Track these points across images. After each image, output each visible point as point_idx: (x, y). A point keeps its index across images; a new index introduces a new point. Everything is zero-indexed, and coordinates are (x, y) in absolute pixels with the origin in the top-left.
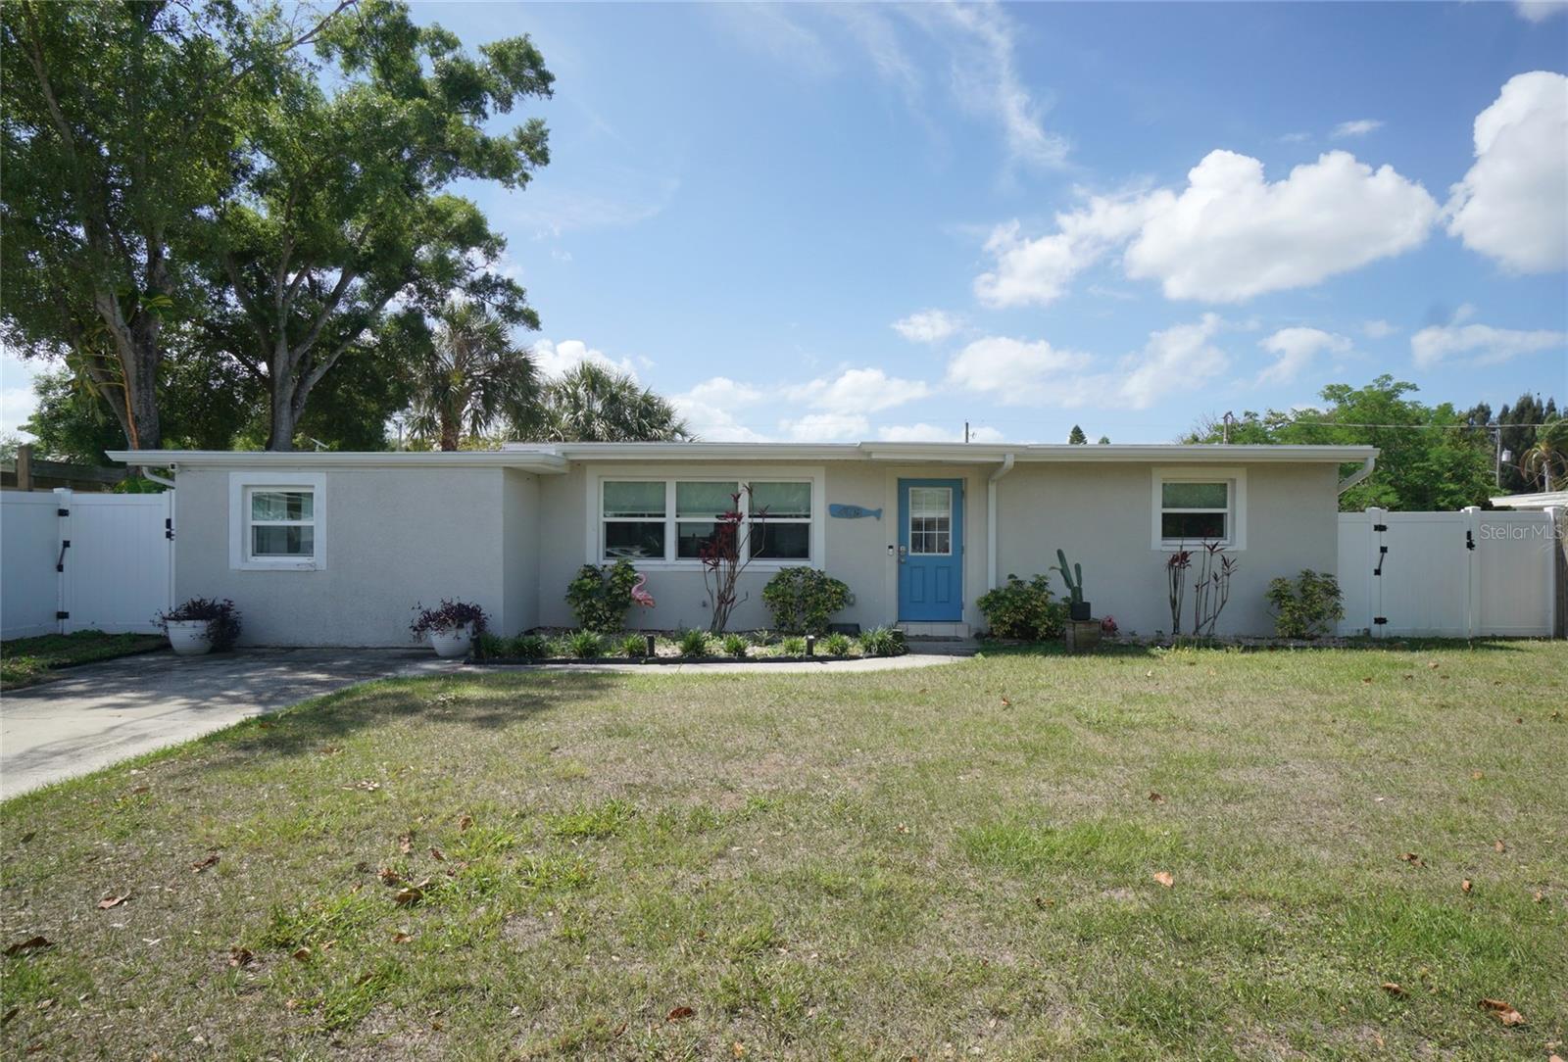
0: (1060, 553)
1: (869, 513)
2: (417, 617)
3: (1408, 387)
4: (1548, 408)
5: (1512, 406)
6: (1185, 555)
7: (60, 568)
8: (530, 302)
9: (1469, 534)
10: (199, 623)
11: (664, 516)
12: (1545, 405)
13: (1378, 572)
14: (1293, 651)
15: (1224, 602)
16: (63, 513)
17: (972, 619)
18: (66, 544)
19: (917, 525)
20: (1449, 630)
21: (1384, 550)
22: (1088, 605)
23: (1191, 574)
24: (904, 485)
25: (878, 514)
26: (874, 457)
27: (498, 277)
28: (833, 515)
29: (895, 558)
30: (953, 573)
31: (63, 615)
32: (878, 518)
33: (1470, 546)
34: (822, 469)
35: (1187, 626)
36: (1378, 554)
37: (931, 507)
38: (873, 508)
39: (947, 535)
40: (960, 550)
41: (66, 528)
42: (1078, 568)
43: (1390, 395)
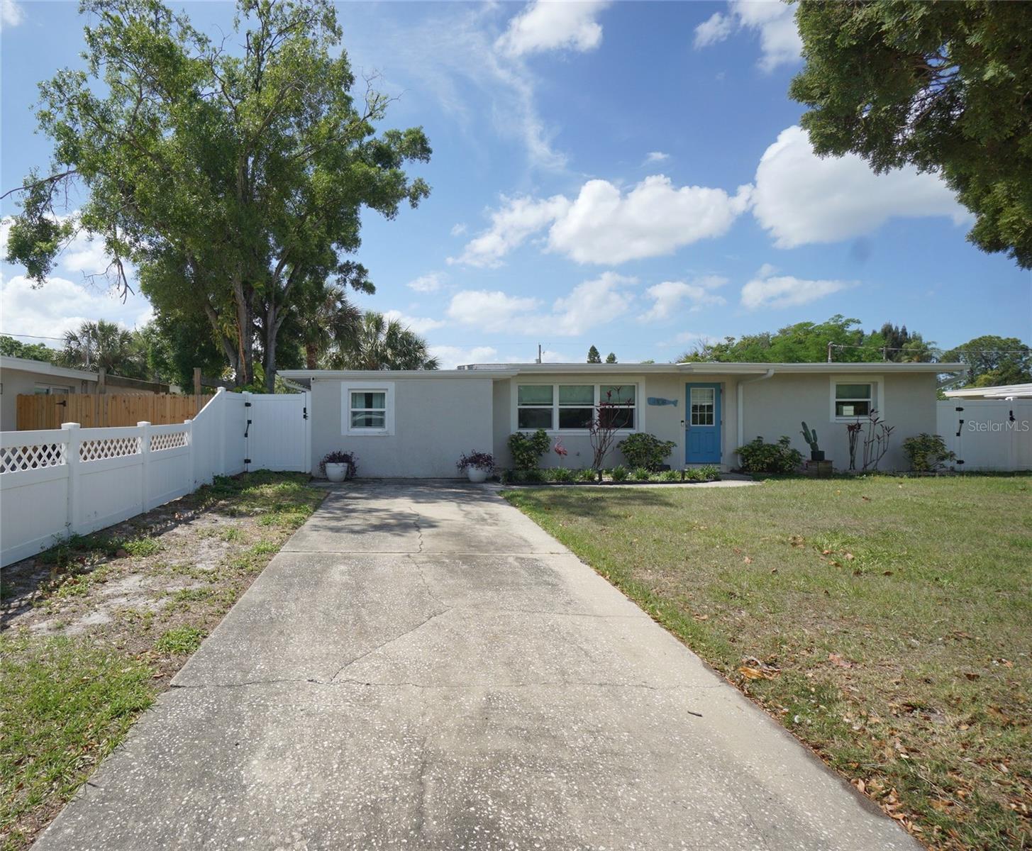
0: (804, 424)
1: (670, 402)
2: (459, 460)
3: (853, 321)
4: (902, 332)
5: (879, 330)
6: (859, 425)
7: (246, 435)
8: (370, 278)
9: (1011, 413)
10: (341, 464)
11: (552, 405)
12: (900, 330)
13: (958, 434)
14: (938, 478)
15: (884, 451)
16: (248, 405)
17: (727, 462)
18: (249, 422)
19: (695, 408)
20: (1001, 466)
21: (962, 422)
22: (823, 452)
23: (862, 436)
24: (689, 386)
25: (675, 403)
26: (695, 371)
27: (353, 263)
28: (650, 404)
29: (684, 428)
30: (716, 437)
31: (248, 461)
32: (675, 405)
33: (1012, 419)
34: (644, 378)
35: (859, 464)
36: (959, 424)
37: (702, 398)
38: (673, 400)
39: (712, 415)
40: (720, 423)
41: (250, 413)
42: (814, 431)
43: (842, 327)
